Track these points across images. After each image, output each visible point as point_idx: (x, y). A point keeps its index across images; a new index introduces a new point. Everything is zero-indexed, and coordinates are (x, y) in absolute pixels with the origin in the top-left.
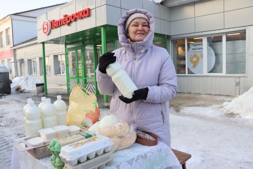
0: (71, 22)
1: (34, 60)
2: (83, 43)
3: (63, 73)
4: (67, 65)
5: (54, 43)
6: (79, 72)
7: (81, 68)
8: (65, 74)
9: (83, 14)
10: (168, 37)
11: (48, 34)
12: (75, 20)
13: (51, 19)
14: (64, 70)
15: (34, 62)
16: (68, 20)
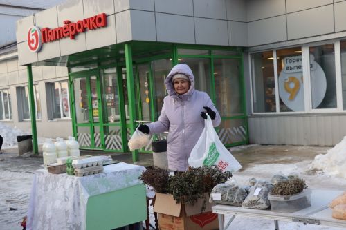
0: (77, 33)
1: (6, 91)
2: (99, 64)
3: (65, 116)
4: (73, 103)
5: (46, 65)
6: (94, 115)
7: (97, 107)
8: (69, 118)
9: (95, 21)
10: (245, 50)
11: (39, 51)
12: (84, 31)
13: (44, 26)
14: (67, 111)
15: (5, 94)
16: (72, 30)
